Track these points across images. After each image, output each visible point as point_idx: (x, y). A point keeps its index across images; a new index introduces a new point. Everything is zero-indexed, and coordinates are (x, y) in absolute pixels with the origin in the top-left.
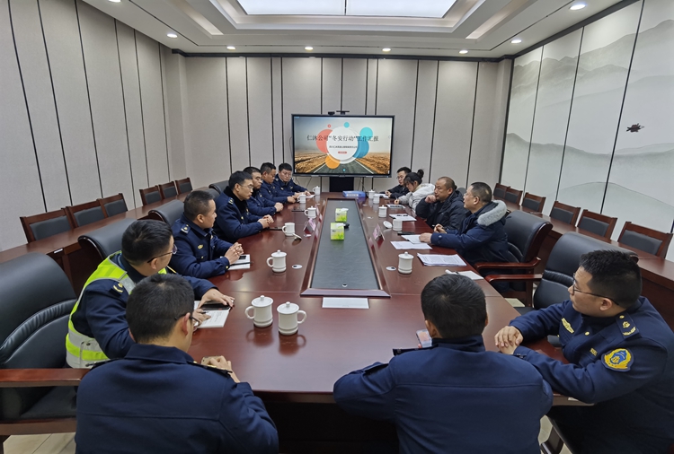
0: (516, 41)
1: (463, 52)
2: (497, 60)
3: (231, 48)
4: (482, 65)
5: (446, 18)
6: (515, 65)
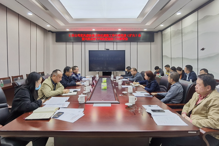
1: (145, 30)
5: (138, 19)
6: (163, 33)
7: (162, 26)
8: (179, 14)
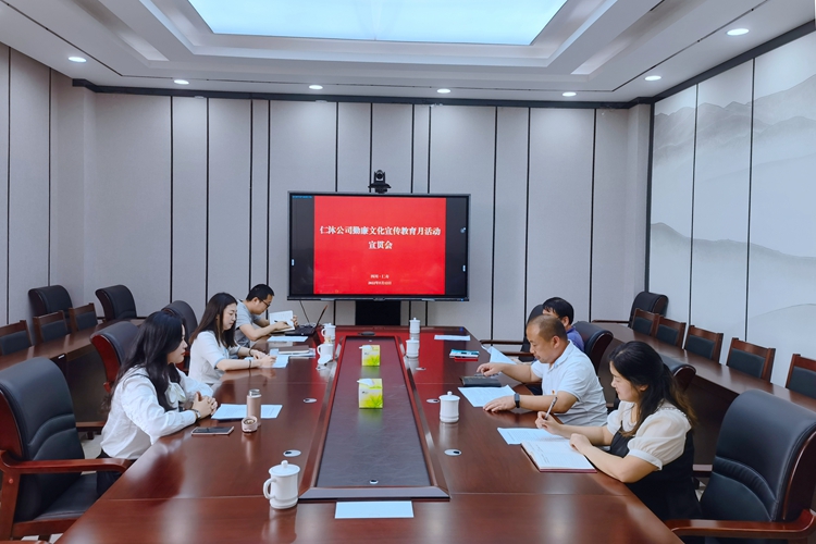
0: (653, 78)
1: (569, 95)
2: (627, 105)
3: (181, 83)
4: (602, 113)
5: (535, 46)
6: (656, 114)
7: (654, 80)
8: (740, 34)
